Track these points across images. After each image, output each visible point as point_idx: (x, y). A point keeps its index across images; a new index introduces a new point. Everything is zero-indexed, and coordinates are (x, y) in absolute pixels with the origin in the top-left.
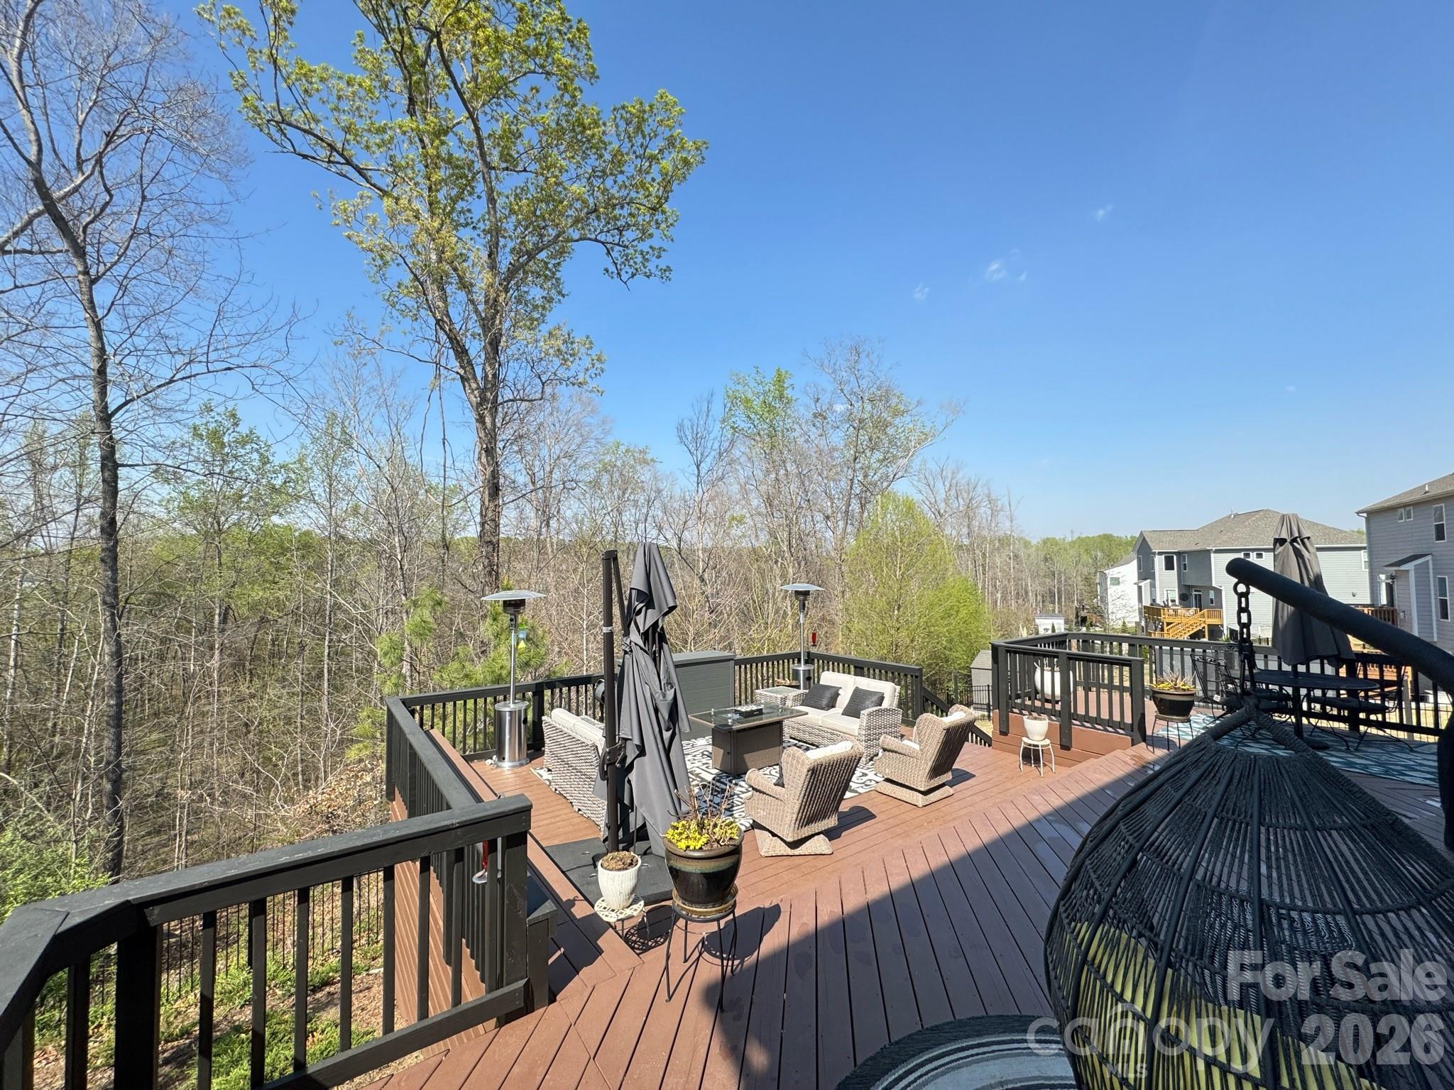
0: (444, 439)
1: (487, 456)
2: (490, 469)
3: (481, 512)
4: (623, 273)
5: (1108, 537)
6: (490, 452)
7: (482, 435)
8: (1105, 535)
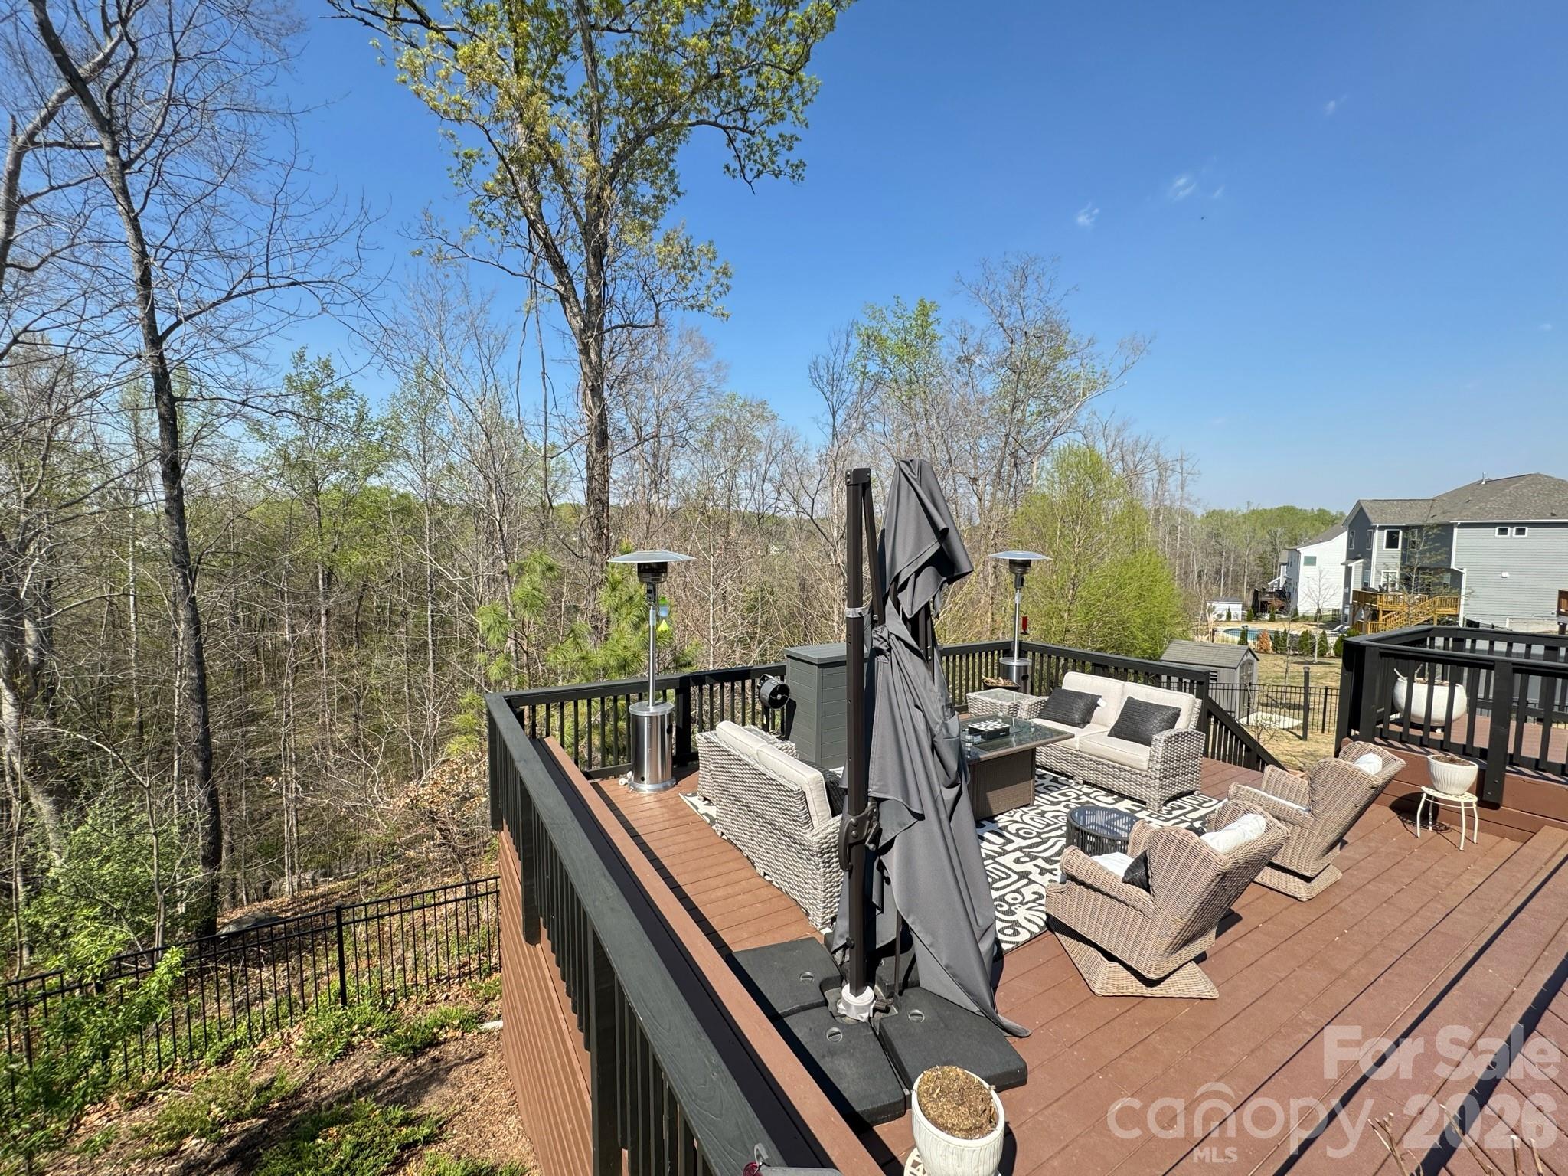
0: (544, 373)
1: (593, 397)
2: (597, 412)
3: (588, 464)
4: (747, 170)
5: (1289, 510)
6: (596, 391)
7: (587, 369)
8: (1285, 508)
